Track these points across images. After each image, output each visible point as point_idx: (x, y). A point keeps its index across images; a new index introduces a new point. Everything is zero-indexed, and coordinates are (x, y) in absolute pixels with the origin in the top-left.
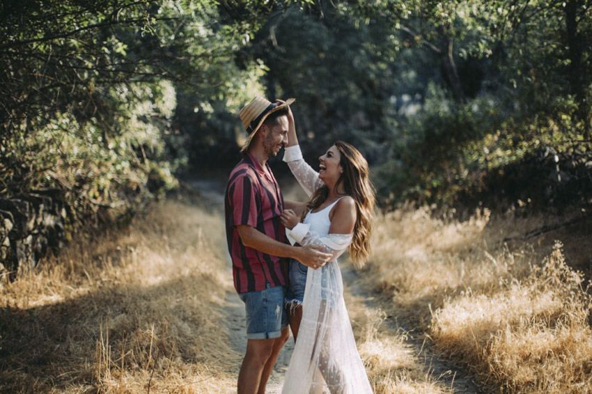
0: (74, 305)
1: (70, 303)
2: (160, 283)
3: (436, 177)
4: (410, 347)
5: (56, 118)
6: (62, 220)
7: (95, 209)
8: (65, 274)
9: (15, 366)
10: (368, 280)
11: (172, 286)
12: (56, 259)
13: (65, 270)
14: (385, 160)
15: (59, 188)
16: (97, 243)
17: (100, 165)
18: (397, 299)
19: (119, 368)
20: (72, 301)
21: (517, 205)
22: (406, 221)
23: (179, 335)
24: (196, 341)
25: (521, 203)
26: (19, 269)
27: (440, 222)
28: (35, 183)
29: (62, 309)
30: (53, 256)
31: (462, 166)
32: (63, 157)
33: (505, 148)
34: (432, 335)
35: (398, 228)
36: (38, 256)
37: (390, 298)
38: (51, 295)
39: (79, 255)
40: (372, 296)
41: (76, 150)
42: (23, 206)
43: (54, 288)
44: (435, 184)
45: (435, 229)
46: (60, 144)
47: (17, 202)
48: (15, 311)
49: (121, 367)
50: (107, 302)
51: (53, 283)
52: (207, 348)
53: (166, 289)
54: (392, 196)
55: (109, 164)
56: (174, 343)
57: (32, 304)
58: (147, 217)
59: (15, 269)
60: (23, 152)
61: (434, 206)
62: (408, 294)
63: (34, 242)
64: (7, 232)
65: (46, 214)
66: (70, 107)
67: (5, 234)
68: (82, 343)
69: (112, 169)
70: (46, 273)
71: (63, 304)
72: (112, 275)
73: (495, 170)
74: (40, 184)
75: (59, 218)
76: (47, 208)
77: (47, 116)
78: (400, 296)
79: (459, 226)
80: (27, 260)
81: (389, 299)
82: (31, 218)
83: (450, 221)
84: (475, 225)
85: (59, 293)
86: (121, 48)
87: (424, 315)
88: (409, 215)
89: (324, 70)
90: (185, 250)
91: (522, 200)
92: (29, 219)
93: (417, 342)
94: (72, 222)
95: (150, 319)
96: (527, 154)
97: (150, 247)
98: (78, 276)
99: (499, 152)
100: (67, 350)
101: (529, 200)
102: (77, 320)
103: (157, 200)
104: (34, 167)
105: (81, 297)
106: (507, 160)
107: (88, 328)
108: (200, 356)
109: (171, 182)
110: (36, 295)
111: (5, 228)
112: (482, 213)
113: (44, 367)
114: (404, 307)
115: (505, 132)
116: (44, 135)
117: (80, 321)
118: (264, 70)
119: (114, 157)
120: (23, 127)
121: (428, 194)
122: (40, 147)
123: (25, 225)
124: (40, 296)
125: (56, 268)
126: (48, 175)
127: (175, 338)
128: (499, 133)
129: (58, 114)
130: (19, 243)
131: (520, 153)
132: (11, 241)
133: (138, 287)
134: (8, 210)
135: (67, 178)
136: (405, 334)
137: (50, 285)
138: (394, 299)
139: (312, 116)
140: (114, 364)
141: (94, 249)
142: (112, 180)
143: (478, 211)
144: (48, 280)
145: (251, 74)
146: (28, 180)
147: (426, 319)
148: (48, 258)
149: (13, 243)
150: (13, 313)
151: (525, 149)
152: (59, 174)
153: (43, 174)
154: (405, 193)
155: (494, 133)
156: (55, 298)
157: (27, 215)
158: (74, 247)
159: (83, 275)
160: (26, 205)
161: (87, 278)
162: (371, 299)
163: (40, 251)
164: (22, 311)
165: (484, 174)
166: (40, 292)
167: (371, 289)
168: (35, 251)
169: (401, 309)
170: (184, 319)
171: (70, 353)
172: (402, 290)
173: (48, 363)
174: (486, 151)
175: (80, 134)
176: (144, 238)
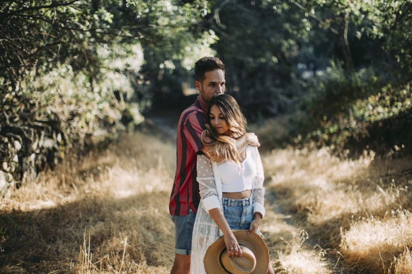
0: (63, 211)
1: (60, 208)
2: (130, 196)
3: (333, 125)
4: (324, 261)
5: (57, 67)
6: (58, 143)
7: (82, 136)
8: (58, 184)
9: (15, 262)
10: (285, 201)
11: (138, 200)
12: (52, 173)
13: (58, 181)
14: (294, 111)
15: (57, 119)
16: (83, 161)
17: (87, 104)
18: (310, 219)
19: (97, 269)
20: (62, 207)
21: (394, 150)
22: (312, 157)
23: (145, 242)
24: (157, 247)
25: (397, 148)
26: (24, 180)
27: (338, 159)
28: (40, 115)
29: (55, 214)
30: (50, 170)
31: (352, 118)
32: (61, 96)
33: (384, 106)
34: (341, 251)
35: (305, 162)
36: (38, 170)
37: (304, 217)
38: (46, 201)
39: (69, 170)
40: (290, 214)
41: (71, 92)
42: (29, 132)
43: (49, 196)
44: (332, 130)
45: (333, 164)
46: (59, 87)
47: (25, 130)
48: (19, 213)
49: (99, 269)
50: (89, 211)
51: (49, 192)
52: (166, 253)
53: (134, 202)
54: (300, 137)
55: (94, 103)
56: (140, 249)
57: (32, 207)
58: (120, 144)
59: (21, 179)
60: (32, 92)
61: (333, 147)
62: (318, 216)
63: (36, 159)
64: (16, 151)
65: (46, 138)
66: (68, 60)
67: (15, 152)
68: (69, 245)
69: (96, 107)
70: (44, 183)
71: (55, 209)
72: (94, 188)
73: (376, 122)
74: (42, 115)
75: (56, 142)
76: (47, 134)
77: (51, 66)
78: (313, 217)
79: (352, 163)
80: (30, 173)
81: (302, 217)
82: (35, 141)
83: (345, 158)
84: (363, 163)
85: (52, 200)
86: (108, 17)
87: (333, 234)
88: (314, 152)
89: (250, 42)
90: (148, 170)
91: (398, 146)
92: (32, 142)
93: (328, 256)
94: (65, 144)
95: (122, 228)
96: (400, 112)
97: (122, 167)
98: (68, 186)
99: (380, 109)
100: (57, 251)
101: (403, 146)
102: (65, 224)
103: (127, 131)
104: (39, 103)
105: (69, 204)
106: (386, 116)
107: (74, 232)
108: (161, 260)
109: (138, 119)
110: (36, 200)
111: (15, 148)
112: (368, 154)
113: (38, 264)
114: (316, 226)
115: (385, 94)
116: (47, 79)
117: (67, 225)
118: (214, 39)
119: (98, 98)
120: (33, 73)
121: (326, 137)
122: (44, 89)
123: (30, 147)
124: (38, 201)
125: (52, 180)
126: (49, 110)
127: (142, 245)
128: (379, 95)
129: (59, 64)
130: (24, 160)
131: (395, 110)
132: (19, 158)
133: (112, 198)
134: (18, 134)
135: (63, 112)
136: (322, 251)
137: (46, 193)
138: (308, 219)
139: (239, 76)
140: (93, 266)
141: (80, 166)
142: (96, 116)
143: (365, 152)
144: (45, 189)
145: (205, 41)
146: (34, 113)
147: (335, 237)
148: (46, 172)
149: (20, 159)
150: (17, 215)
151: (399, 108)
152: (57, 109)
153: (45, 109)
154: (309, 136)
155: (376, 95)
156: (50, 204)
157: (32, 139)
158: (66, 164)
159: (71, 186)
160: (31, 131)
161: (74, 189)
162: (289, 217)
163: (40, 166)
164: (24, 213)
165: (367, 124)
166: (38, 199)
167: (288, 209)
168: (37, 167)
169: (314, 227)
170: (148, 228)
171: (58, 253)
172: (314, 212)
173: (41, 261)
174: (370, 107)
175: (74, 80)
176: (118, 160)
